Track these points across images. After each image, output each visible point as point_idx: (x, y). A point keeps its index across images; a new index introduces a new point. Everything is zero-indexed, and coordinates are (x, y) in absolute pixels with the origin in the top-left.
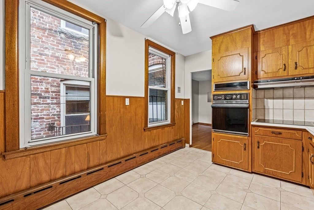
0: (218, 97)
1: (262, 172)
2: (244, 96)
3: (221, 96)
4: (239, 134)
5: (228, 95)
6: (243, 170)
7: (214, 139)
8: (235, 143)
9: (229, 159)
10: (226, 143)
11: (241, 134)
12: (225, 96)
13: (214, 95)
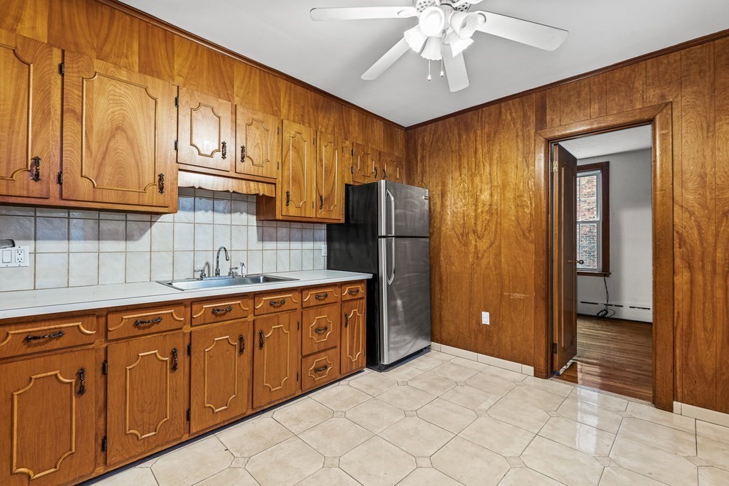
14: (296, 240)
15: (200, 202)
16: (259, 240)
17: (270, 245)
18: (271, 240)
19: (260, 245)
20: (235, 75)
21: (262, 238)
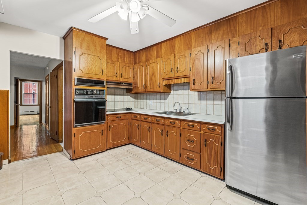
0: (80, 92)
1: (111, 146)
2: (102, 92)
3: (83, 91)
4: (98, 123)
5: (90, 90)
6: (101, 151)
7: (76, 134)
8: (95, 132)
9: (90, 148)
10: (88, 135)
11: (99, 123)
12: (86, 91)
13: (76, 89)
14: (218, 100)
15: (180, 87)
16: (199, 100)
17: (204, 102)
18: (204, 100)
19: (199, 102)
20: (176, 43)
21: (200, 99)
